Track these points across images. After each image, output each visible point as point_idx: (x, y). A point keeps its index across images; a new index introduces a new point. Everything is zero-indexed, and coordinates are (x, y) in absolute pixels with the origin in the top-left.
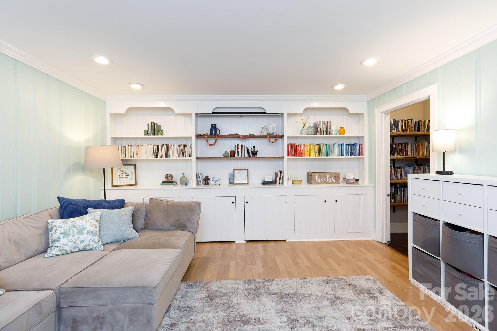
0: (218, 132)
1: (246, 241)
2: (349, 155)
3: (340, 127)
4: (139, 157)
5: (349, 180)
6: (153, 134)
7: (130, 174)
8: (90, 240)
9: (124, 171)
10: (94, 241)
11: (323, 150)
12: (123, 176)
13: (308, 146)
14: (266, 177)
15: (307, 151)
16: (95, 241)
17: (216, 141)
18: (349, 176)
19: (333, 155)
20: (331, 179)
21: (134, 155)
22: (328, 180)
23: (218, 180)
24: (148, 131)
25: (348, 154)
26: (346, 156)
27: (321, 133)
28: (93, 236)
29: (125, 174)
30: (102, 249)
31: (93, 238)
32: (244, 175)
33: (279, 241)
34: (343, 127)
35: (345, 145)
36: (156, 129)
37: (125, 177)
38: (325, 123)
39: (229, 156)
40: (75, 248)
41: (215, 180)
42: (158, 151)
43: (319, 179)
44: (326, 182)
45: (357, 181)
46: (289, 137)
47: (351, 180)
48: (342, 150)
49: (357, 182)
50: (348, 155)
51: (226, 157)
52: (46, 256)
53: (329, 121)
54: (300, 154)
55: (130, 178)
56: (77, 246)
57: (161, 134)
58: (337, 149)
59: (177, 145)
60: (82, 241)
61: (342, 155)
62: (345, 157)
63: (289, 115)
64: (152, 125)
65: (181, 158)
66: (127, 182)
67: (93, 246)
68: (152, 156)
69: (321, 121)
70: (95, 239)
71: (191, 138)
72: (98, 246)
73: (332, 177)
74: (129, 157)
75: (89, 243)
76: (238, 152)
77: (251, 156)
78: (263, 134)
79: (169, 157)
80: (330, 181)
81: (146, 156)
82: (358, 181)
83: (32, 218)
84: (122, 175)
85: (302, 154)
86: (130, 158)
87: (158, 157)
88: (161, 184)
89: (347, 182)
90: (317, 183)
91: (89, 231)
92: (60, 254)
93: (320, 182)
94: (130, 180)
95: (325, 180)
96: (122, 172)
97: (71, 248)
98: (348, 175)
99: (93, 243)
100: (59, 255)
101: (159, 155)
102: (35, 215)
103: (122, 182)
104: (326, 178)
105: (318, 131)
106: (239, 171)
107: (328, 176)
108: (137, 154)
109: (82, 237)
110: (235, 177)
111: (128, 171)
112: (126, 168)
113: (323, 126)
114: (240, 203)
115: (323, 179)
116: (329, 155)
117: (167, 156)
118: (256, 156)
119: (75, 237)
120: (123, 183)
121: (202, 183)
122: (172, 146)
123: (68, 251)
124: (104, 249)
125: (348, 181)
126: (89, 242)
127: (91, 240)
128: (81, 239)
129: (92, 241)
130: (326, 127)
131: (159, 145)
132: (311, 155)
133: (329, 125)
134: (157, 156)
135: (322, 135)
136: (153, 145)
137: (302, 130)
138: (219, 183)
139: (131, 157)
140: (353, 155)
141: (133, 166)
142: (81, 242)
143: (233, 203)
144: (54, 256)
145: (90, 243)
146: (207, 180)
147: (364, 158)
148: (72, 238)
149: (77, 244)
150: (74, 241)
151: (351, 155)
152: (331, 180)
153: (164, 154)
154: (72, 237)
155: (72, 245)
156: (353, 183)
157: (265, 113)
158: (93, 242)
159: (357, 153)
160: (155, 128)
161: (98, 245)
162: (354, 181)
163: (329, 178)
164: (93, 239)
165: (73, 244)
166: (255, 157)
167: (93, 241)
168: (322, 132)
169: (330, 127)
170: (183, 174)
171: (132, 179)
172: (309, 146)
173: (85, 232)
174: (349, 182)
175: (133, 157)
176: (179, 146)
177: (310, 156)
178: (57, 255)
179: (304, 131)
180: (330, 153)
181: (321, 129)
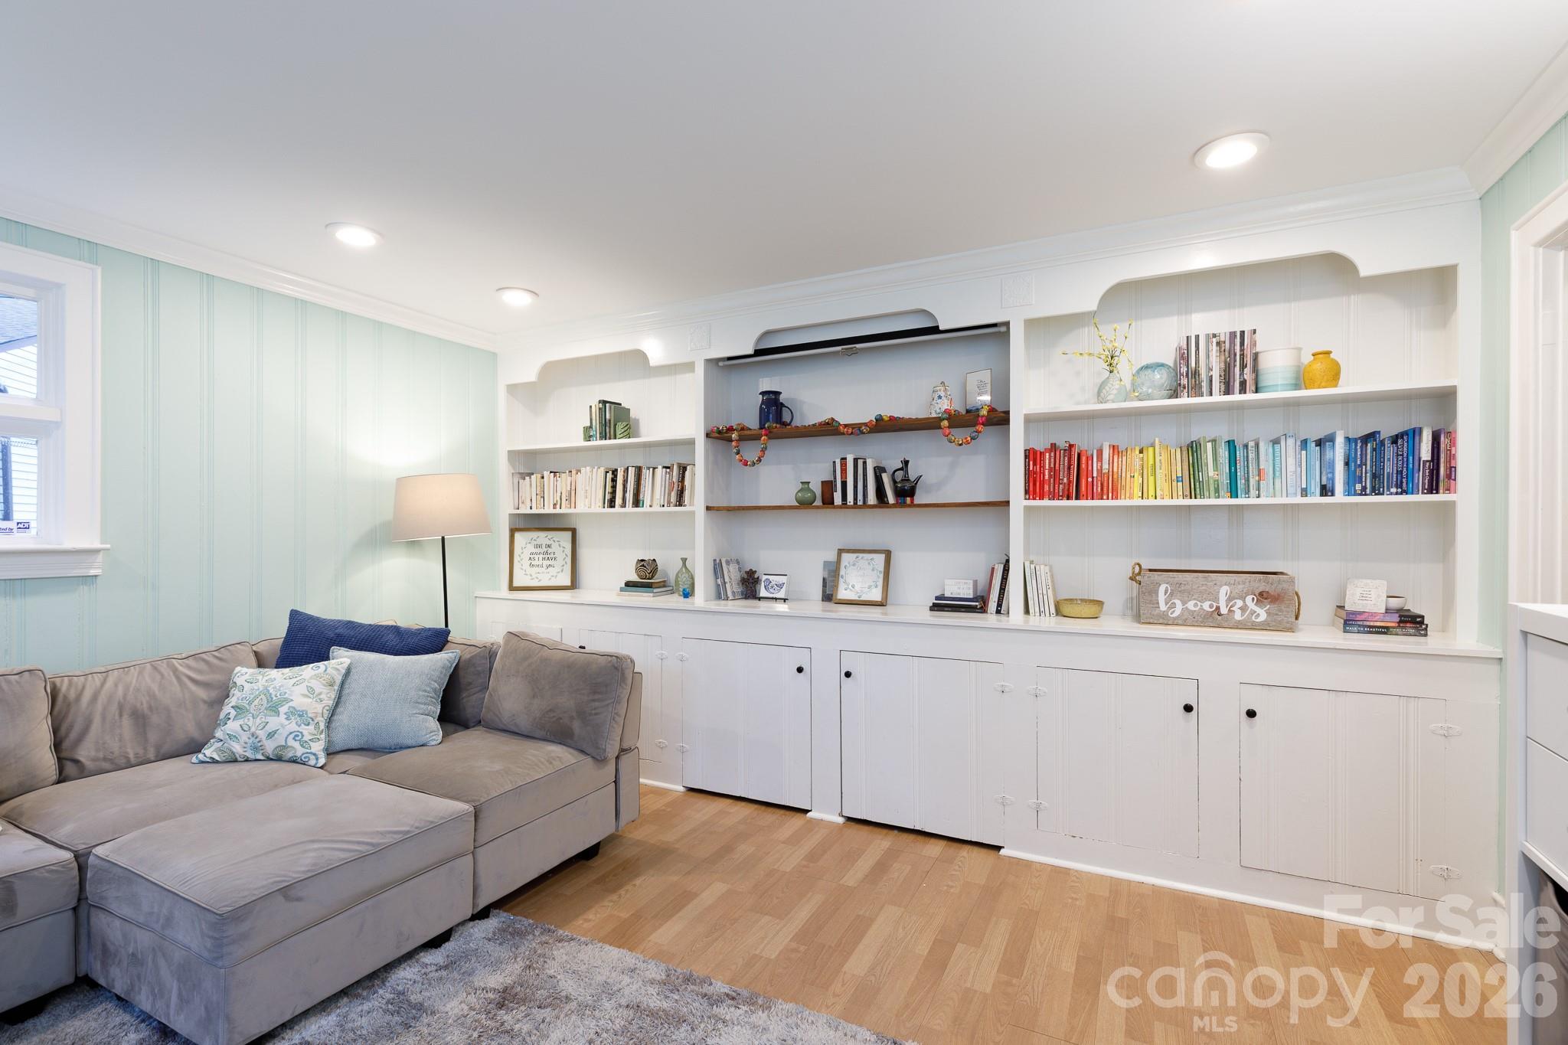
0: (786, 417)
1: (849, 819)
2: (1368, 491)
3: (1313, 355)
4: (573, 505)
5: (1359, 618)
6: (604, 437)
7: (560, 555)
8: (288, 735)
9: (544, 547)
10: (300, 737)
11: (1214, 470)
12: (540, 562)
13: (1137, 452)
14: (947, 582)
15: (1128, 476)
16: (302, 738)
17: (763, 450)
18: (1363, 598)
19: (1271, 490)
20: (1240, 603)
21: (561, 499)
22: (1224, 610)
23: (780, 586)
24: (591, 427)
25: (1358, 487)
26: (1349, 491)
27: (1196, 390)
28: (299, 723)
29: (547, 556)
30: (319, 765)
31: (297, 728)
32: (873, 570)
33: (969, 847)
34: (1329, 353)
35: (1340, 440)
36: (610, 421)
37: (544, 566)
38: (1218, 344)
39: (818, 502)
40: (255, 749)
41: (773, 583)
42: (614, 487)
43: (1178, 602)
44: (1215, 618)
45: (1412, 622)
46: (1030, 420)
47: (1373, 614)
48: (1327, 466)
49: (1412, 631)
50: (1364, 488)
51: (804, 504)
52: (194, 760)
53: (1242, 333)
54: (1097, 489)
55: (557, 569)
56: (259, 744)
57: (622, 435)
58: (1291, 461)
59: (664, 467)
60: (270, 733)
61: (1326, 490)
62: (1339, 496)
63: (1033, 325)
64: (599, 408)
65: (673, 509)
66: (550, 579)
67: (295, 752)
68: (601, 504)
69: (1197, 337)
70: (304, 733)
71: (691, 443)
72: (307, 753)
73: (1249, 599)
74: (549, 507)
75: (286, 741)
76: (844, 484)
77: (891, 499)
78: (933, 412)
79: (643, 506)
80: (1238, 616)
81: (587, 503)
82: (1422, 623)
83: (204, 660)
84: (536, 557)
85: (1102, 489)
86: (551, 511)
87: (614, 507)
88: (622, 590)
89: (1347, 623)
90: (1165, 621)
91: (294, 708)
92: (219, 759)
93: (1184, 618)
94: (559, 572)
95: (1211, 606)
96: (538, 550)
97: (245, 748)
98: (1359, 591)
99: (296, 745)
100: (217, 762)
101: (618, 500)
102: (216, 653)
103: (537, 578)
104: (1217, 599)
105: (1184, 381)
106: (856, 555)
107: (1224, 592)
108: (569, 499)
109: (274, 722)
110: (842, 577)
111: (555, 548)
112: (549, 537)
113: (1208, 356)
114: (826, 673)
115: (1196, 605)
116: (1247, 492)
117: (637, 503)
118: (908, 499)
119: (258, 721)
120: (540, 581)
121: (729, 594)
122: (651, 469)
123: (238, 756)
124: (325, 763)
125: (1352, 621)
126: (286, 738)
127: (292, 736)
128: (270, 728)
129: (294, 739)
130: (1225, 362)
131: (616, 470)
132: (1151, 492)
133: (1242, 350)
134: (612, 503)
135: (1205, 399)
136: (602, 470)
137: (1103, 383)
138: (783, 597)
139: (555, 505)
140: (1394, 490)
141: (569, 534)
142: (268, 735)
143: (800, 670)
144: (208, 762)
145: (288, 742)
146: (750, 586)
147: (1454, 502)
148: (250, 723)
149: (258, 740)
150: (253, 729)
151: (1376, 491)
152: (1243, 609)
153: (630, 496)
154: (251, 718)
155: (247, 740)
156: (1384, 631)
157: (935, 330)
158: (296, 740)
159: (1421, 478)
160: (608, 417)
161: (309, 751)
162: (1392, 621)
163: (1229, 599)
164: (298, 731)
165: (249, 738)
166: (905, 502)
167: (297, 738)
168: (1204, 384)
169: (1249, 360)
170: (684, 560)
171: (562, 571)
172: (1141, 452)
173: (283, 709)
174: (1360, 626)
175: (558, 506)
176: (668, 470)
177: (1145, 495)
178: (214, 761)
179: (1113, 387)
180: (1253, 482)
181: (1196, 373)
